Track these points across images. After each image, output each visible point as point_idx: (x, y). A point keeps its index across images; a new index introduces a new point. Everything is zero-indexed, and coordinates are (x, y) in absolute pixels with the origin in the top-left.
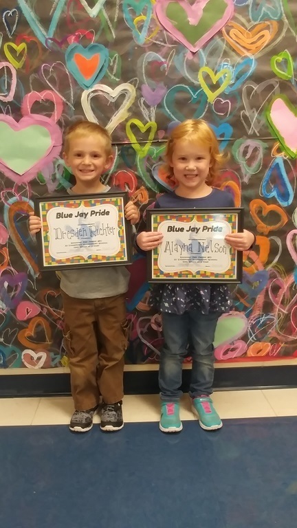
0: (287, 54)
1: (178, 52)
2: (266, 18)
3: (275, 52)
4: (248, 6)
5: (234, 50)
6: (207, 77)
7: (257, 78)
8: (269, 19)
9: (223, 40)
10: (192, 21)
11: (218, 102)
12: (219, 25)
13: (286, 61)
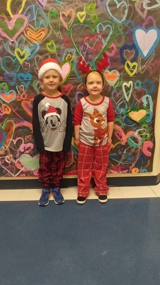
0: (52, 42)
1: (5, 42)
2: (42, 26)
3: (47, 41)
4: (34, 21)
5: (29, 41)
6: (19, 53)
7: (40, 53)
8: (43, 26)
9: (25, 36)
10: (10, 28)
11: (24, 64)
12: (22, 29)
13: (52, 45)
